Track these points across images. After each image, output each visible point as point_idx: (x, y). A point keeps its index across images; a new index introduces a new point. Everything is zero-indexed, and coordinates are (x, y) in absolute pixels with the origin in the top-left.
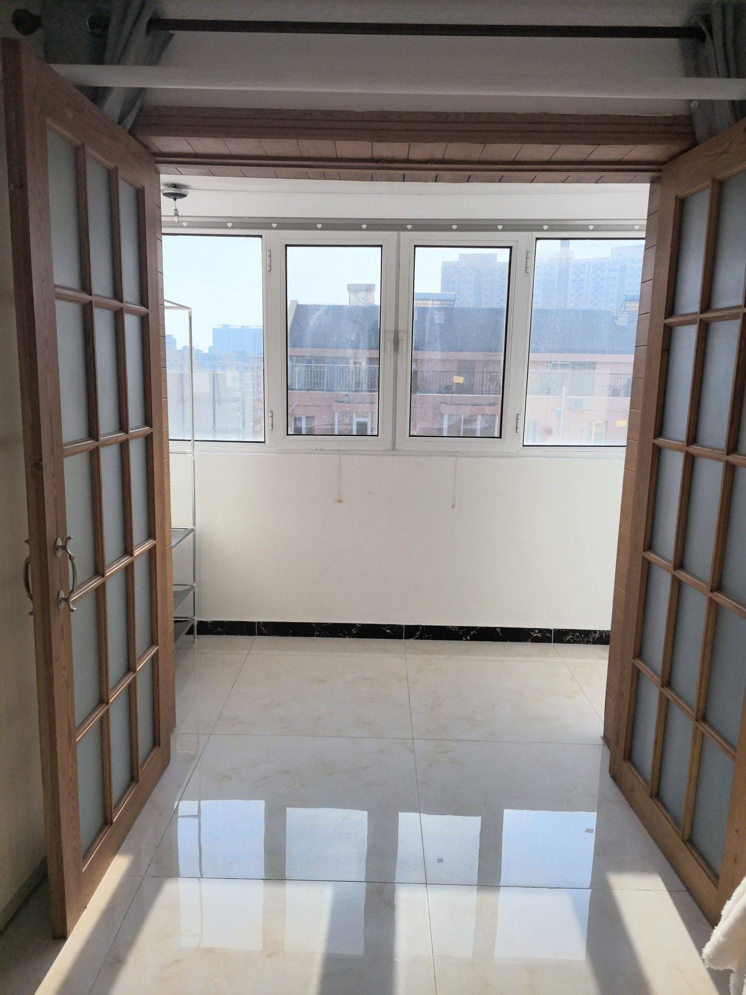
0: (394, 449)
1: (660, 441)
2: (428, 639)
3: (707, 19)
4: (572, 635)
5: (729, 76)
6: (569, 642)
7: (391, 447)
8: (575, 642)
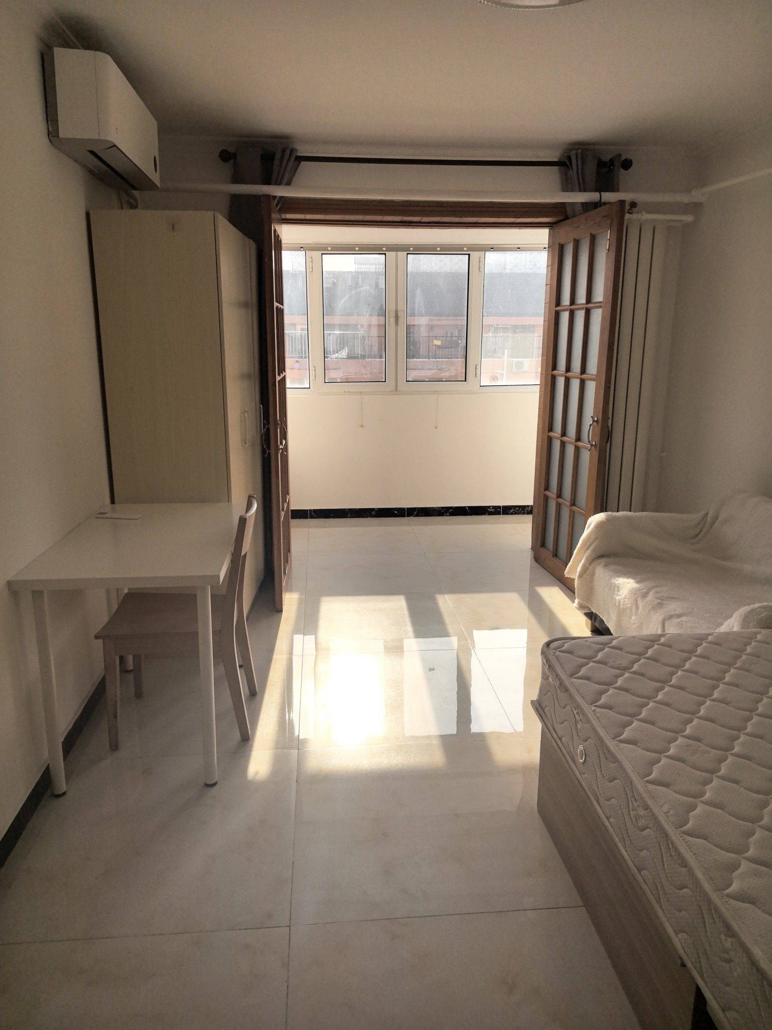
0: (396, 390)
1: (555, 372)
2: (422, 516)
3: (569, 158)
4: (514, 509)
5: (580, 191)
6: (512, 514)
7: (394, 388)
8: (516, 513)
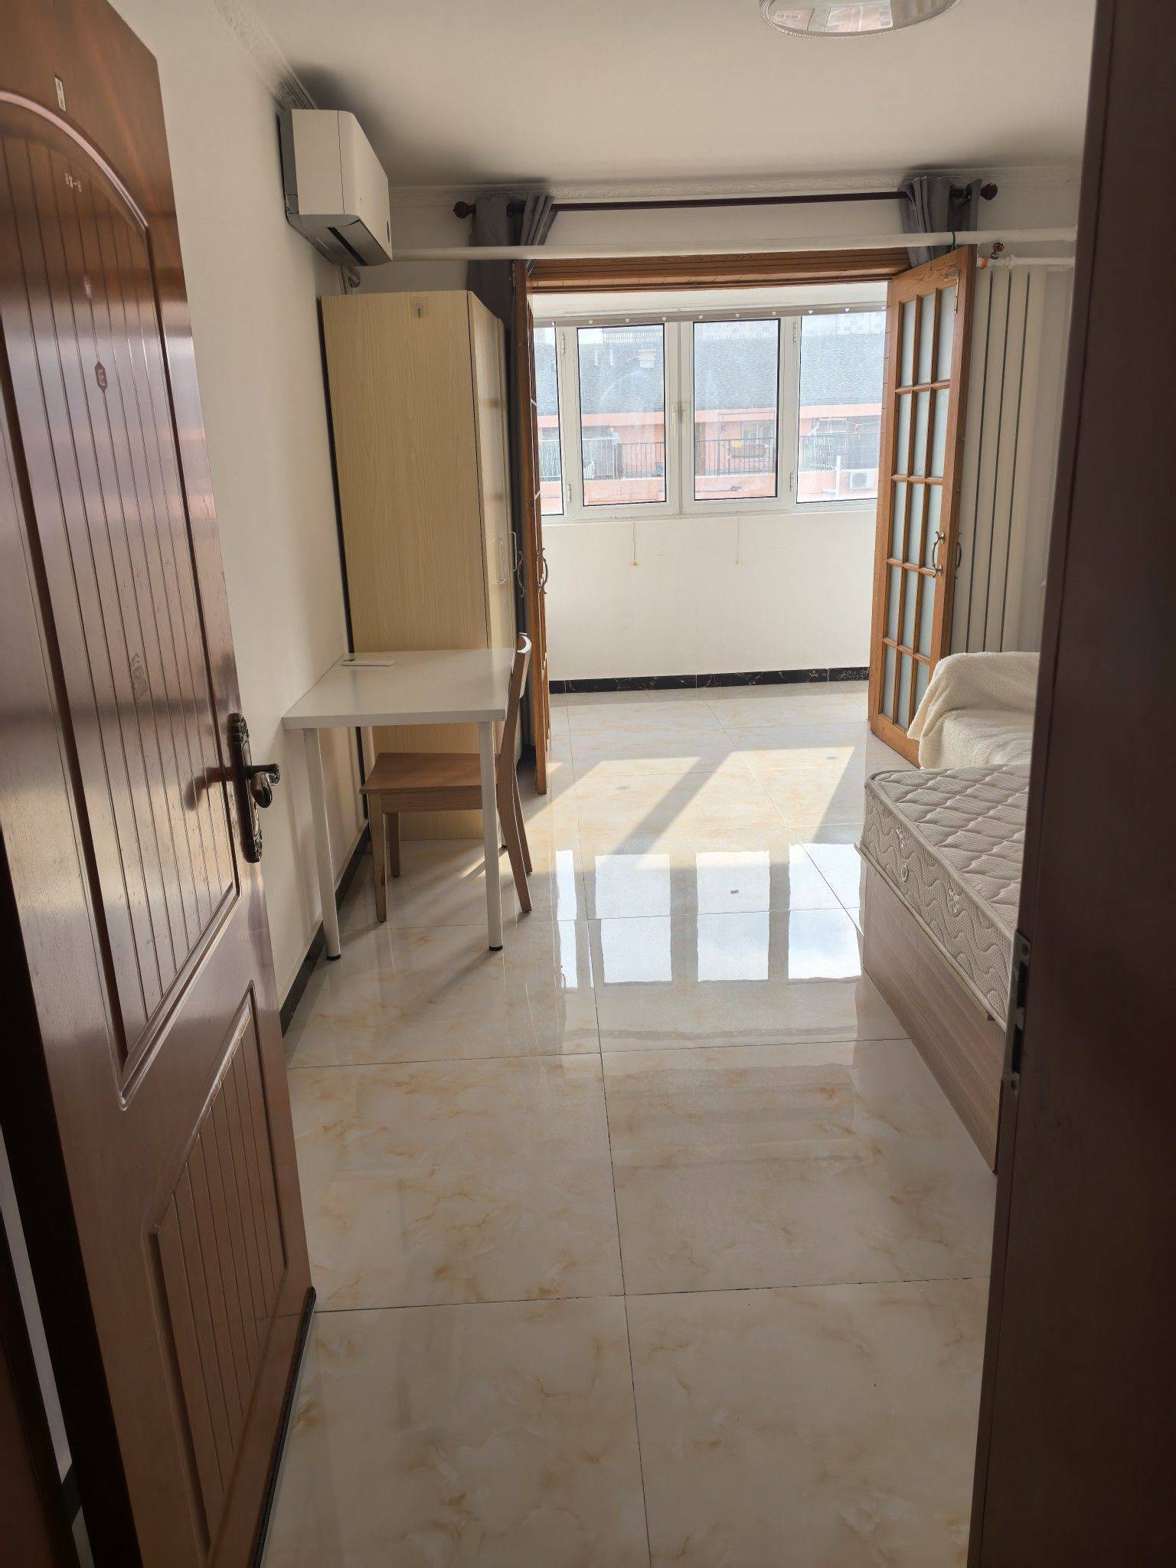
0: (681, 513)
2: (718, 686)
4: (846, 673)
5: (926, 231)
7: (678, 510)
8: (848, 679)
